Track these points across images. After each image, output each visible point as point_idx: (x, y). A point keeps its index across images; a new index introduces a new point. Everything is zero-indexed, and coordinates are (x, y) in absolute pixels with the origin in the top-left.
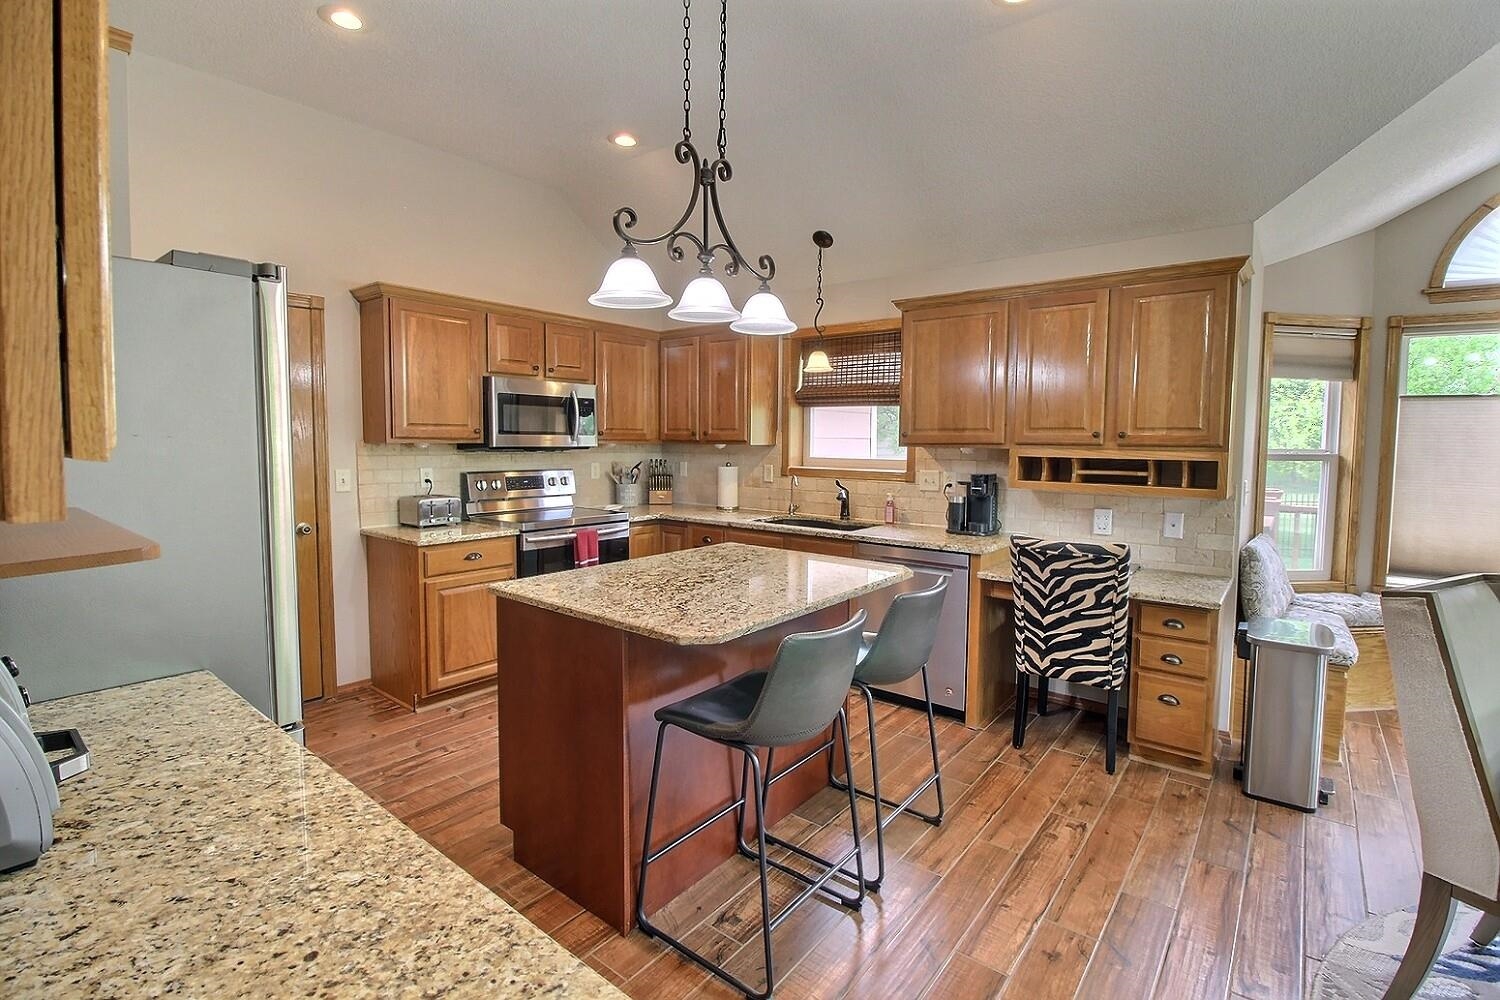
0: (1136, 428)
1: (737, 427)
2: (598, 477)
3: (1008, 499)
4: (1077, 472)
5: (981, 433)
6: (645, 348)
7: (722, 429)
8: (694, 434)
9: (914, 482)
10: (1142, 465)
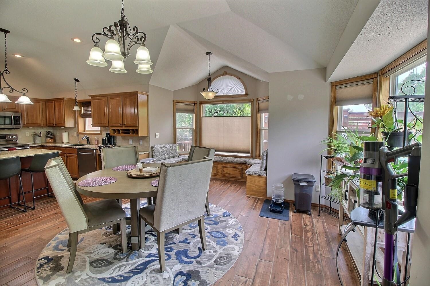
0: (126, 123)
1: (62, 123)
2: (28, 136)
3: (117, 138)
4: (121, 132)
5: (104, 124)
6: (40, 103)
7: (59, 123)
8: (54, 125)
9: (101, 135)
10: (128, 130)
